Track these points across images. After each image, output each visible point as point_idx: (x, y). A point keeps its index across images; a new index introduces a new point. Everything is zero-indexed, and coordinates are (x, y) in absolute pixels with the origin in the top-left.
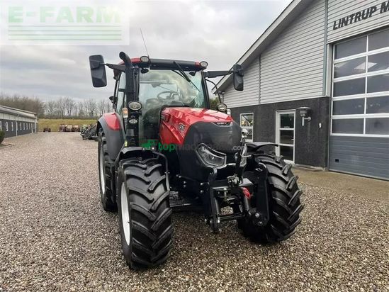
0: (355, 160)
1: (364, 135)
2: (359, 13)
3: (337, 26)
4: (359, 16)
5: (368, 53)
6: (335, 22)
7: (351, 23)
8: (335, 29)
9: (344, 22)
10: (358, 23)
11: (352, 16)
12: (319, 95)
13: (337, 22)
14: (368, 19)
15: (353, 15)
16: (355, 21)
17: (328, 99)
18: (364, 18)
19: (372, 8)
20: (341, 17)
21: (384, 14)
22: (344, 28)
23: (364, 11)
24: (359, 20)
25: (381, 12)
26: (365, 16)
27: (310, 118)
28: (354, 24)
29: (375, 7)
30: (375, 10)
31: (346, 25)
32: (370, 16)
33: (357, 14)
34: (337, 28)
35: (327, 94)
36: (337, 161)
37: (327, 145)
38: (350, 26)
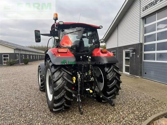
0: (152, 73)
1: (156, 61)
2: (152, 2)
3: (144, 9)
4: (152, 4)
5: (157, 21)
7: (149, 8)
9: (146, 7)
10: (152, 7)
11: (149, 4)
12: (138, 42)
14: (156, 5)
16: (151, 7)
17: (141, 44)
18: (154, 5)
20: (145, 5)
23: (154, 1)
24: (152, 6)
27: (134, 53)
28: (150, 8)
30: (158, 1)
31: (147, 9)
32: (156, 4)
33: (151, 3)
36: (146, 73)
37: (141, 66)
38: (149, 9)
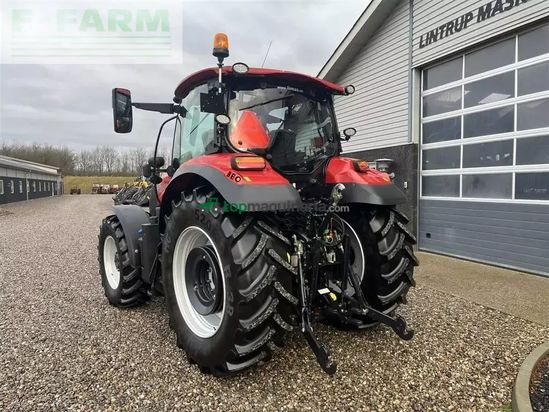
0: (450, 234)
1: (461, 199)
2: (451, 23)
3: (424, 43)
4: (451, 28)
5: (464, 81)
6: (422, 37)
7: (441, 38)
8: (421, 46)
9: (432, 37)
10: (451, 37)
11: (442, 28)
12: (404, 141)
13: (425, 38)
14: (463, 31)
15: (444, 26)
16: (447, 35)
17: (414, 148)
18: (457, 30)
19: (467, 15)
20: (429, 30)
21: (483, 23)
22: (434, 45)
23: (457, 20)
24: (452, 33)
25: (478, 21)
26: (458, 27)
27: (393, 175)
28: (445, 40)
29: (470, 14)
30: (471, 19)
31: (435, 40)
32: (465, 27)
33: (448, 24)
34: (424, 46)
35: (415, 140)
36: (428, 235)
37: (415, 213)
38: (440, 42)
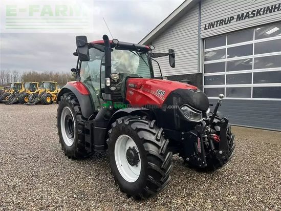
1: (226, 98)
4: (222, 22)
5: (227, 47)
6: (206, 25)
8: (205, 29)
9: (212, 25)
11: (217, 22)
12: (196, 72)
13: (207, 25)
14: (228, 25)
17: (201, 75)
18: (225, 24)
19: (231, 17)
20: (210, 22)
22: (212, 29)
23: (225, 19)
24: (222, 25)
25: (237, 21)
26: (226, 22)
28: (219, 27)
29: (233, 17)
30: (233, 19)
32: (230, 23)
33: (221, 20)
34: (207, 29)
35: (201, 72)
38: (215, 28)
